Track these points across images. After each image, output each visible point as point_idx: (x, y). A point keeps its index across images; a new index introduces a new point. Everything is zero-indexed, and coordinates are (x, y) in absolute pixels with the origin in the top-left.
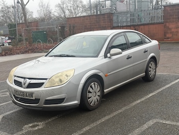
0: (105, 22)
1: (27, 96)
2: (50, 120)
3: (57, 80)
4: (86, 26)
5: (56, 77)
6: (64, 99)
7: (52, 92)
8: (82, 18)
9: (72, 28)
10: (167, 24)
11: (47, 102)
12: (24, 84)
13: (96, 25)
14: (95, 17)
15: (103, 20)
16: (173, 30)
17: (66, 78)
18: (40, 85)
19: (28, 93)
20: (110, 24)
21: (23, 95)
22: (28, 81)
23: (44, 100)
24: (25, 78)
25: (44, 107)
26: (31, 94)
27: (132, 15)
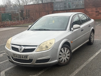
0: (49, 8)
1: (23, 58)
2: (40, 73)
3: (44, 46)
4: (36, 10)
5: (43, 45)
6: (49, 59)
7: (42, 55)
8: (34, 6)
9: (28, 11)
10: (86, 9)
11: (38, 61)
12: (21, 50)
13: (43, 10)
14: (42, 5)
15: (47, 7)
16: (90, 13)
17: (50, 45)
18: (32, 50)
19: (24, 55)
20: (51, 9)
21: (20, 57)
22: (23, 48)
23: (36, 60)
24: (20, 46)
25: (36, 65)
26: (26, 56)
27: (65, 4)
